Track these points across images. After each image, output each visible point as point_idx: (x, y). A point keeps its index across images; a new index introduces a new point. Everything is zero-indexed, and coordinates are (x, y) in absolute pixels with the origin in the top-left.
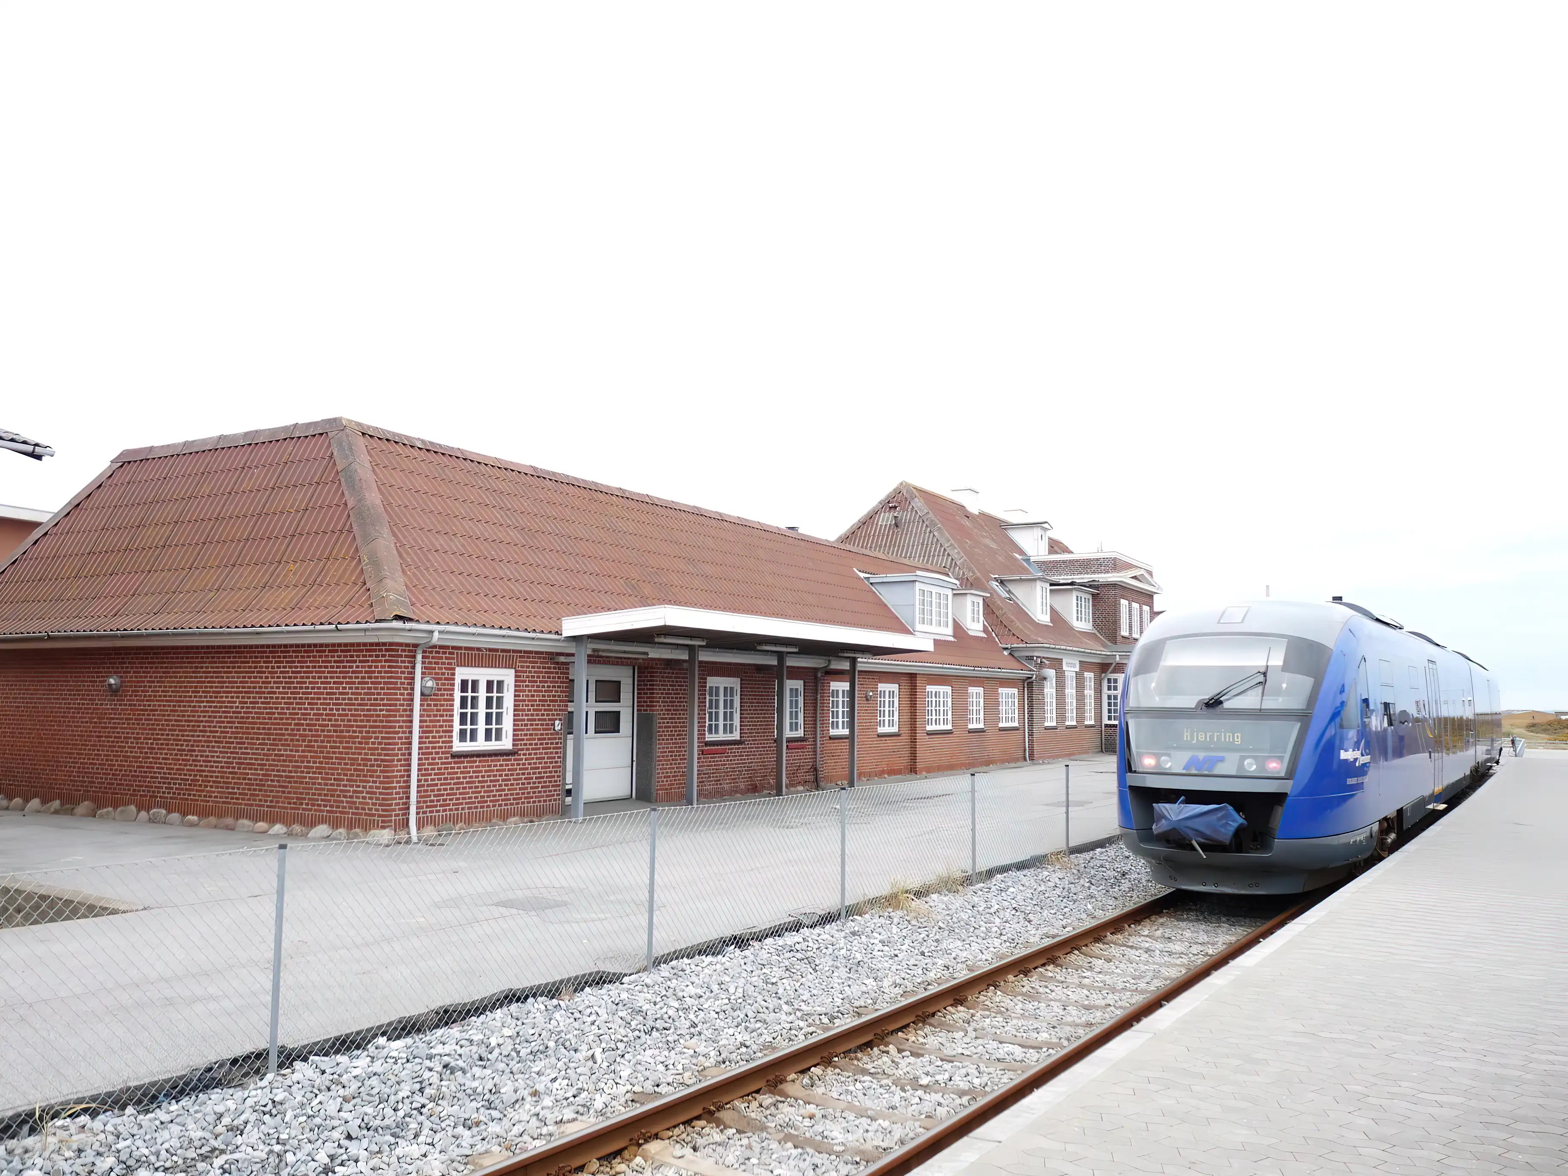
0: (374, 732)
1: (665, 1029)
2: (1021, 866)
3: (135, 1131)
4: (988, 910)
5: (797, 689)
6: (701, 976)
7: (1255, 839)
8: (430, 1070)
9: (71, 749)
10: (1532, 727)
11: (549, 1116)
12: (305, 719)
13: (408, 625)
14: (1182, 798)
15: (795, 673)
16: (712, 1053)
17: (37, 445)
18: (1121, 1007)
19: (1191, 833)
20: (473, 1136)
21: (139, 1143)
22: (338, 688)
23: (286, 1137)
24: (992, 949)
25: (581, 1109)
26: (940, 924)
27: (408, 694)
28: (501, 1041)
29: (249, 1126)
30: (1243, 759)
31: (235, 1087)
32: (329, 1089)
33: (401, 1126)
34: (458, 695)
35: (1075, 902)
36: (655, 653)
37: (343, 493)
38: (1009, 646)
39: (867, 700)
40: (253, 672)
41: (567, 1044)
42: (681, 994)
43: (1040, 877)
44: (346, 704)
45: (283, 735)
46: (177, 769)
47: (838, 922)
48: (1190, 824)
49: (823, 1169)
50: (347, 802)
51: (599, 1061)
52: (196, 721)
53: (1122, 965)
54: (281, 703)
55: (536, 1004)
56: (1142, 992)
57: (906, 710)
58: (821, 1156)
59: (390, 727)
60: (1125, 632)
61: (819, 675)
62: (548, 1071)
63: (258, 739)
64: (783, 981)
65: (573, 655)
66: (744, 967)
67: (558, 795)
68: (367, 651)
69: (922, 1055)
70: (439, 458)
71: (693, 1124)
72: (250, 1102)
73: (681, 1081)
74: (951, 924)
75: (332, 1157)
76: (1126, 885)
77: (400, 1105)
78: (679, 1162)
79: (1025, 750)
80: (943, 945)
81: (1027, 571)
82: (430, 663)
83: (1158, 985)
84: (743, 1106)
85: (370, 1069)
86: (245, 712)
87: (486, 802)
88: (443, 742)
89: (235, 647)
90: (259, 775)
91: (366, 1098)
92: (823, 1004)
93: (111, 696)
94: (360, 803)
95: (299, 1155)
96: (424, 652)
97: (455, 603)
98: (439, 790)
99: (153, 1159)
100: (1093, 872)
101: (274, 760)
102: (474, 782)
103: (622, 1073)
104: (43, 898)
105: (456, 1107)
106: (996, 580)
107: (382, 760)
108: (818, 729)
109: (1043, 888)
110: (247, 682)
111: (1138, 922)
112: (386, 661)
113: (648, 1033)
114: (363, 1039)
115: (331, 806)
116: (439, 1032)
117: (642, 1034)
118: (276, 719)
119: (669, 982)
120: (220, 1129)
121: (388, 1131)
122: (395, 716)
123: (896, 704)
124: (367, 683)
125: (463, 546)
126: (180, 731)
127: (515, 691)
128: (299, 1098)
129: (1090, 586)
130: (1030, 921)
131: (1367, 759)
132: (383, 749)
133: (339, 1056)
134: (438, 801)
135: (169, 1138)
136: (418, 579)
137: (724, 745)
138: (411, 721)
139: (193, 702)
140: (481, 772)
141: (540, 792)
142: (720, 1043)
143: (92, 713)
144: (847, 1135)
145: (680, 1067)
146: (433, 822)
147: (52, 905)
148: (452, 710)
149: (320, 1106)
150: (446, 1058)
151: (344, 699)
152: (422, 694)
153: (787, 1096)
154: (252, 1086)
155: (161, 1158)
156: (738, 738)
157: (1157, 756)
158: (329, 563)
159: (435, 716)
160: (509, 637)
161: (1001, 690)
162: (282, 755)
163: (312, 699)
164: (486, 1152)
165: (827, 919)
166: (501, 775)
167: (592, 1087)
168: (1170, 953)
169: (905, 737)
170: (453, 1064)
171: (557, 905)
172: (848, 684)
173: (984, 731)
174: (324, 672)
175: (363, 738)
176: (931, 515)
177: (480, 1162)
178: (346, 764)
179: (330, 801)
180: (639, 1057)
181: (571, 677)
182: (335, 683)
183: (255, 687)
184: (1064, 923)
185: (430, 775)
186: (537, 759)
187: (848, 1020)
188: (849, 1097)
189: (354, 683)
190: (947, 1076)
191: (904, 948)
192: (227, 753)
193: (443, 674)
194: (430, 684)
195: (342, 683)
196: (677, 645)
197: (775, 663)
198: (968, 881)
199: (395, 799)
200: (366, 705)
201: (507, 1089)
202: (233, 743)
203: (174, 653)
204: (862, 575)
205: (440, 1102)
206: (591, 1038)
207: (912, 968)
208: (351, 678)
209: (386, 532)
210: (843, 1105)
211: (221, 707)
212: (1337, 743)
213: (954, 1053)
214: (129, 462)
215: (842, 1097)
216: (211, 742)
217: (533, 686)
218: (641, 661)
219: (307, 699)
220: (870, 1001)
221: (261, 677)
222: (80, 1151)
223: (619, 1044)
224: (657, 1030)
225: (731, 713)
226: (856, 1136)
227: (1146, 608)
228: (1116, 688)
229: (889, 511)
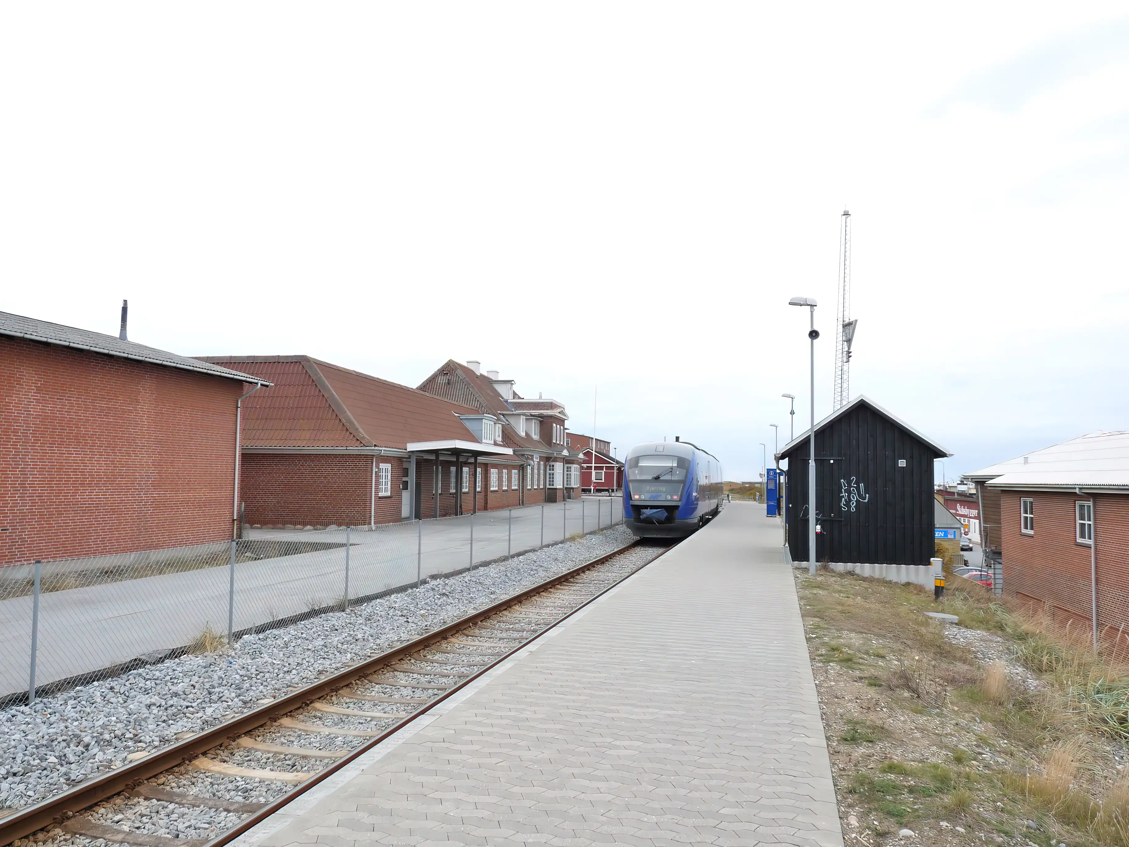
0: (359, 489)
7: (670, 520)
10: (732, 490)
13: (376, 448)
14: (649, 508)
19: (653, 518)
22: (339, 472)
30: (666, 495)
37: (319, 390)
38: (513, 448)
44: (344, 478)
45: (310, 490)
48: (653, 515)
52: (257, 485)
54: (308, 478)
57: (484, 480)
59: (367, 487)
60: (554, 441)
61: (462, 464)
65: (409, 458)
67: (400, 514)
68: (354, 457)
79: (520, 501)
81: (509, 408)
87: (385, 516)
88: (378, 492)
96: (376, 458)
98: (378, 510)
102: (383, 508)
106: (501, 414)
107: (363, 499)
112: (364, 461)
115: (337, 518)
118: (305, 484)
122: (369, 483)
124: (355, 470)
127: (391, 473)
129: (539, 417)
131: (698, 497)
132: (363, 495)
134: (378, 515)
138: (372, 485)
140: (384, 504)
148: (378, 480)
151: (342, 476)
152: (374, 474)
157: (640, 495)
158: (322, 421)
160: (394, 451)
161: (512, 471)
162: (309, 498)
163: (325, 476)
166: (388, 506)
169: (485, 493)
173: (507, 491)
175: (353, 491)
176: (467, 379)
178: (344, 501)
181: (404, 467)
182: (337, 470)
183: (292, 471)
185: (377, 505)
186: (396, 500)
189: (348, 470)
194: (377, 470)
199: (368, 514)
200: (354, 478)
202: (280, 494)
204: (456, 415)
209: (346, 409)
211: (272, 479)
212: (691, 491)
216: (267, 494)
217: (396, 471)
227: (562, 427)
228: (553, 470)
229: (444, 376)
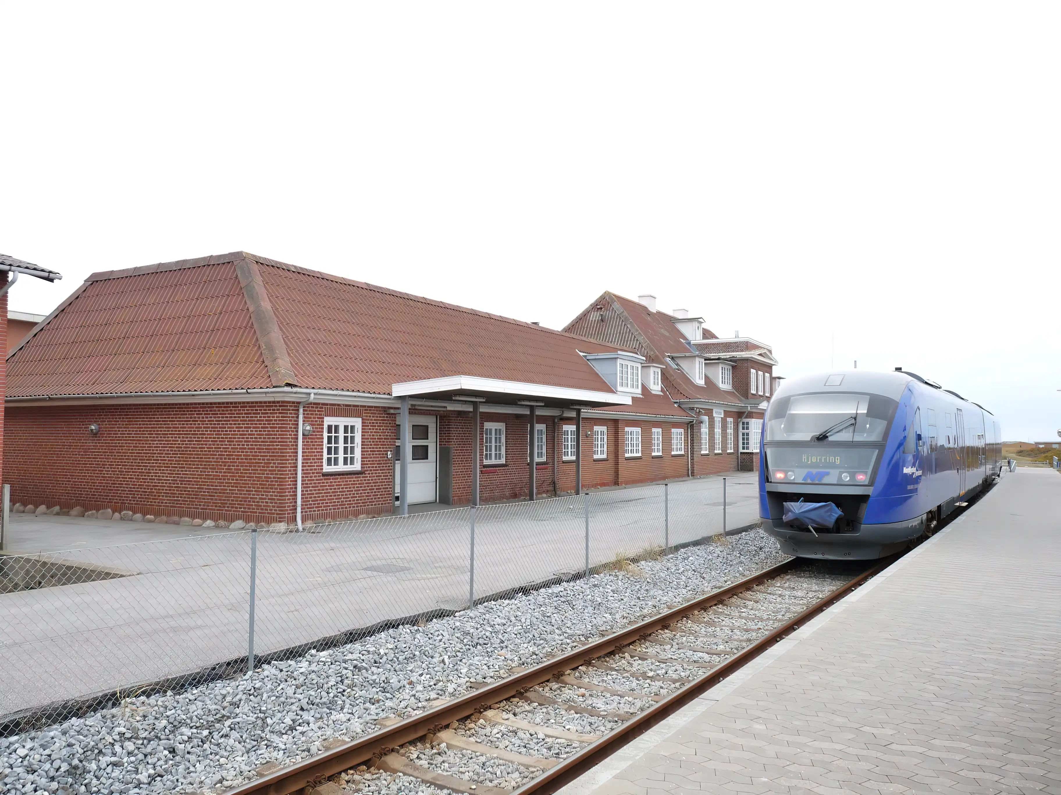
0: (272, 460)
1: (485, 644)
2: (696, 543)
3: (175, 705)
4: (677, 571)
5: (542, 430)
6: (503, 612)
7: (848, 525)
8: (346, 669)
9: (66, 472)
10: (1020, 453)
11: (422, 696)
12: (226, 452)
13: (295, 390)
14: (802, 498)
15: (541, 420)
16: (516, 658)
17: (50, 272)
18: (767, 630)
19: (807, 521)
20: (376, 709)
21: (179, 712)
22: (247, 431)
23: (265, 709)
24: (681, 595)
25: (440, 692)
26: (648, 580)
27: (294, 435)
28: (387, 651)
29: (242, 702)
30: (841, 473)
31: (229, 679)
32: (286, 681)
33: (333, 702)
34: (326, 435)
35: (731, 566)
36: (451, 407)
37: (246, 302)
38: (678, 401)
39: (587, 437)
40: (190, 421)
41: (427, 653)
42: (492, 623)
43: (708, 551)
44: (253, 442)
45: (211, 462)
46: (139, 485)
47: (584, 579)
48: (807, 515)
49: (596, 725)
50: (255, 505)
51: (447, 663)
52: (151, 453)
53: (765, 605)
54: (209, 441)
55: (404, 630)
56: (780, 621)
57: (612, 443)
58: (593, 718)
59: (283, 456)
60: (753, 391)
61: (556, 420)
62: (417, 670)
63: (194, 465)
64: (555, 615)
65: (398, 408)
66: (529, 606)
67: (390, 500)
68: (267, 406)
69: (647, 659)
70: (306, 278)
71: (511, 700)
72: (241, 688)
73: (499, 675)
74: (655, 580)
75: (294, 721)
76: (762, 555)
77: (330, 690)
78: (506, 722)
79: (688, 470)
80: (651, 593)
81: (689, 351)
82: (308, 414)
83: (789, 617)
84: (541, 689)
85: (310, 669)
86: (184, 447)
87: (345, 505)
88: (317, 466)
89: (176, 404)
90: (195, 488)
91: (309, 686)
92: (579, 629)
93: (93, 437)
94: (264, 506)
95: (274, 719)
96: (304, 407)
97: (323, 375)
98: (315, 497)
99: (189, 721)
100: (741, 547)
101: (205, 478)
102: (337, 492)
103: (462, 671)
104: (69, 568)
105: (364, 691)
106: (669, 357)
107: (278, 478)
108: (556, 457)
109: (710, 557)
110: (185, 428)
111: (773, 578)
112: (280, 413)
113: (475, 646)
114: (303, 651)
115: (245, 508)
116: (348, 646)
117: (471, 647)
118: (205, 451)
119: (484, 616)
120: (225, 704)
121: (325, 706)
122: (286, 449)
123: (605, 440)
124: (267, 428)
125: (325, 336)
126: (140, 460)
127: (362, 432)
128: (269, 686)
129: (731, 361)
130: (704, 578)
131: (920, 473)
132: (279, 471)
133: (289, 661)
134: (314, 504)
135: (196, 709)
136: (298, 359)
137: (496, 467)
138: (297, 453)
139: (148, 441)
140: (341, 485)
141: (379, 498)
142: (520, 652)
143: (80, 449)
144: (607, 706)
145: (497, 667)
146: (312, 518)
147: (74, 573)
148: (322, 445)
149: (282, 691)
150: (355, 662)
151: (252, 438)
152: (303, 435)
153: (566, 684)
154: (240, 679)
155: (193, 721)
156: (504, 463)
157: (786, 472)
158: (238, 349)
159: (312, 449)
160: (359, 397)
161: (673, 430)
162: (211, 475)
163: (230, 438)
164: (387, 717)
165: (577, 577)
166: (354, 487)
167: (445, 679)
168: (795, 598)
169: (611, 461)
170: (359, 665)
171: (403, 569)
172: (575, 426)
173: (662, 458)
174: (238, 421)
175: (265, 463)
176: (625, 313)
177: (384, 723)
178: (254, 481)
179: (243, 505)
180: (471, 661)
181: (397, 423)
182: (245, 428)
183: (191, 431)
184: (725, 579)
185: (309, 487)
186: (377, 476)
187: (597, 639)
188: (604, 684)
189: (258, 428)
190: (664, 671)
191: (626, 594)
192: (173, 474)
193: (316, 421)
194: (308, 428)
195: (250, 428)
196: (466, 401)
197: (528, 413)
198: (663, 553)
199: (287, 503)
200: (267, 442)
201: (394, 680)
202: (177, 467)
203: (135, 409)
204: (582, 354)
205: (354, 688)
206: (441, 649)
207: (633, 607)
208: (256, 424)
209: (276, 328)
210: (602, 689)
211: (168, 444)
212: (901, 464)
213: (666, 658)
214: (97, 281)
215: (600, 684)
216: (162, 467)
217: (373, 429)
218: (442, 412)
219: (226, 438)
220: (609, 627)
221: (195, 424)
222: (145, 716)
223: (458, 653)
224: (480, 645)
225: (500, 446)
226: (612, 707)
227: (767, 375)
228: (748, 428)
229: (597, 311)
